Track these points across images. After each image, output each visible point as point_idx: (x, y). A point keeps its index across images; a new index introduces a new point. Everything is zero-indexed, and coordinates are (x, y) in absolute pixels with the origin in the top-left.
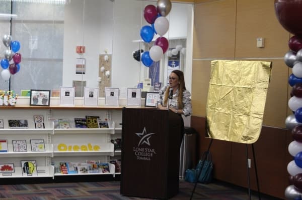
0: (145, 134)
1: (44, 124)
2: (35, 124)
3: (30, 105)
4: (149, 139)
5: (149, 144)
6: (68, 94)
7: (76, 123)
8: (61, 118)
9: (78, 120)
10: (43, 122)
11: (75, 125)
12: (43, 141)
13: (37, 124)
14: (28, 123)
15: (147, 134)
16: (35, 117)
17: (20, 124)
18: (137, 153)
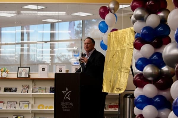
0: (67, 92)
1: (28, 90)
2: (22, 90)
3: (18, 77)
4: (70, 96)
5: (69, 99)
6: (44, 70)
7: (50, 90)
8: (40, 87)
9: (52, 88)
10: (27, 89)
11: (49, 91)
12: (28, 103)
13: (23, 90)
14: (18, 90)
15: (69, 91)
16: (23, 86)
17: (12, 90)
18: (63, 106)
